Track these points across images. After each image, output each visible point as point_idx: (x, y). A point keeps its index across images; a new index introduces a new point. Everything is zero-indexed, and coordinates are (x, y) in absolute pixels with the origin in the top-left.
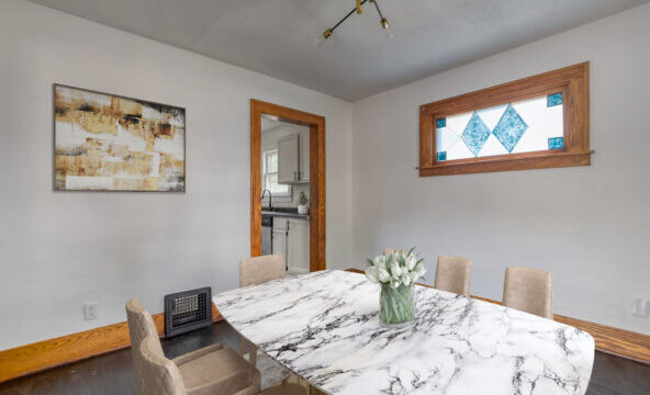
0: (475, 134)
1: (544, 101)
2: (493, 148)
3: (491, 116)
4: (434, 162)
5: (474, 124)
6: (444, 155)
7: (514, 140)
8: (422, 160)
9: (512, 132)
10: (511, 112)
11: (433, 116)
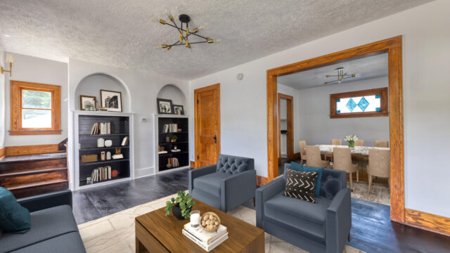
0: (351, 104)
1: (374, 96)
2: (357, 110)
3: (357, 100)
4: (336, 114)
5: (351, 101)
6: (339, 111)
7: (365, 108)
8: (331, 112)
9: (364, 105)
10: (364, 99)
11: (335, 98)
